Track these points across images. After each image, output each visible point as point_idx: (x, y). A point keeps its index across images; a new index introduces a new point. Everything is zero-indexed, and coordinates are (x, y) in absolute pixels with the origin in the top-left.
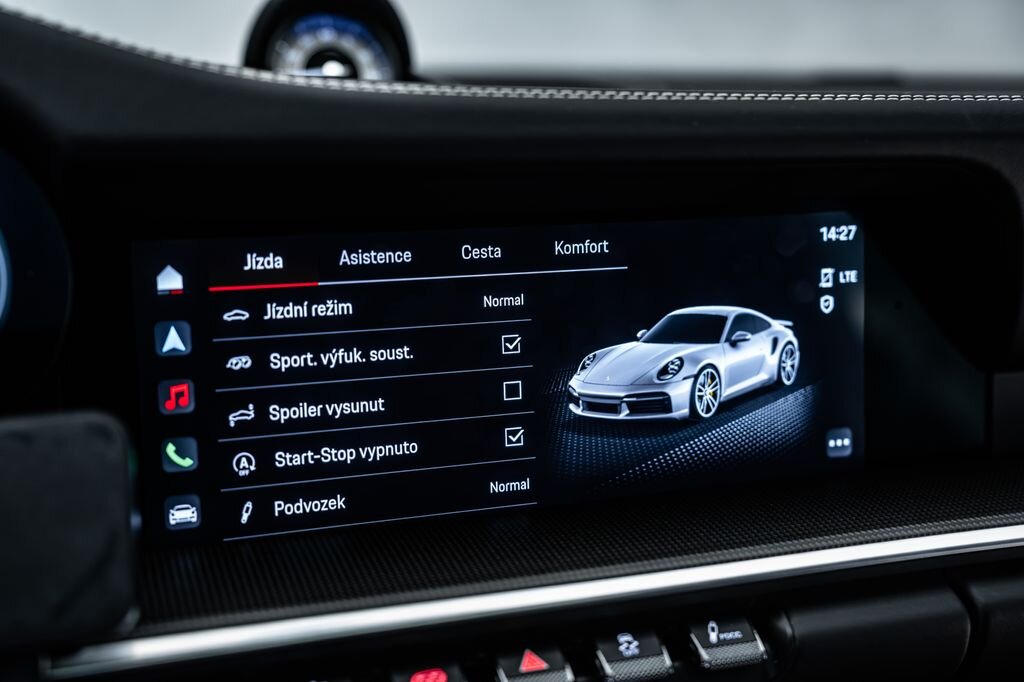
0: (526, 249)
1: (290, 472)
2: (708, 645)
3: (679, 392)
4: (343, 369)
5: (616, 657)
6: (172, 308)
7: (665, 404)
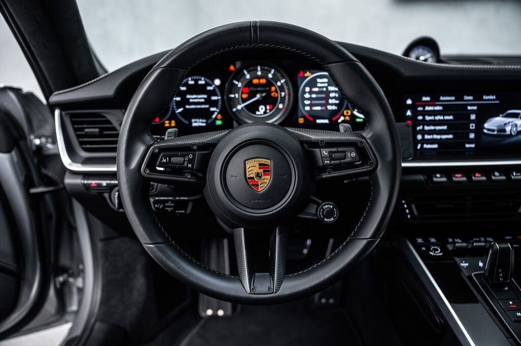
0: (478, 97)
1: (428, 139)
2: (513, 175)
3: (508, 129)
4: (439, 120)
5: (495, 176)
6: (409, 107)
7: (504, 131)
